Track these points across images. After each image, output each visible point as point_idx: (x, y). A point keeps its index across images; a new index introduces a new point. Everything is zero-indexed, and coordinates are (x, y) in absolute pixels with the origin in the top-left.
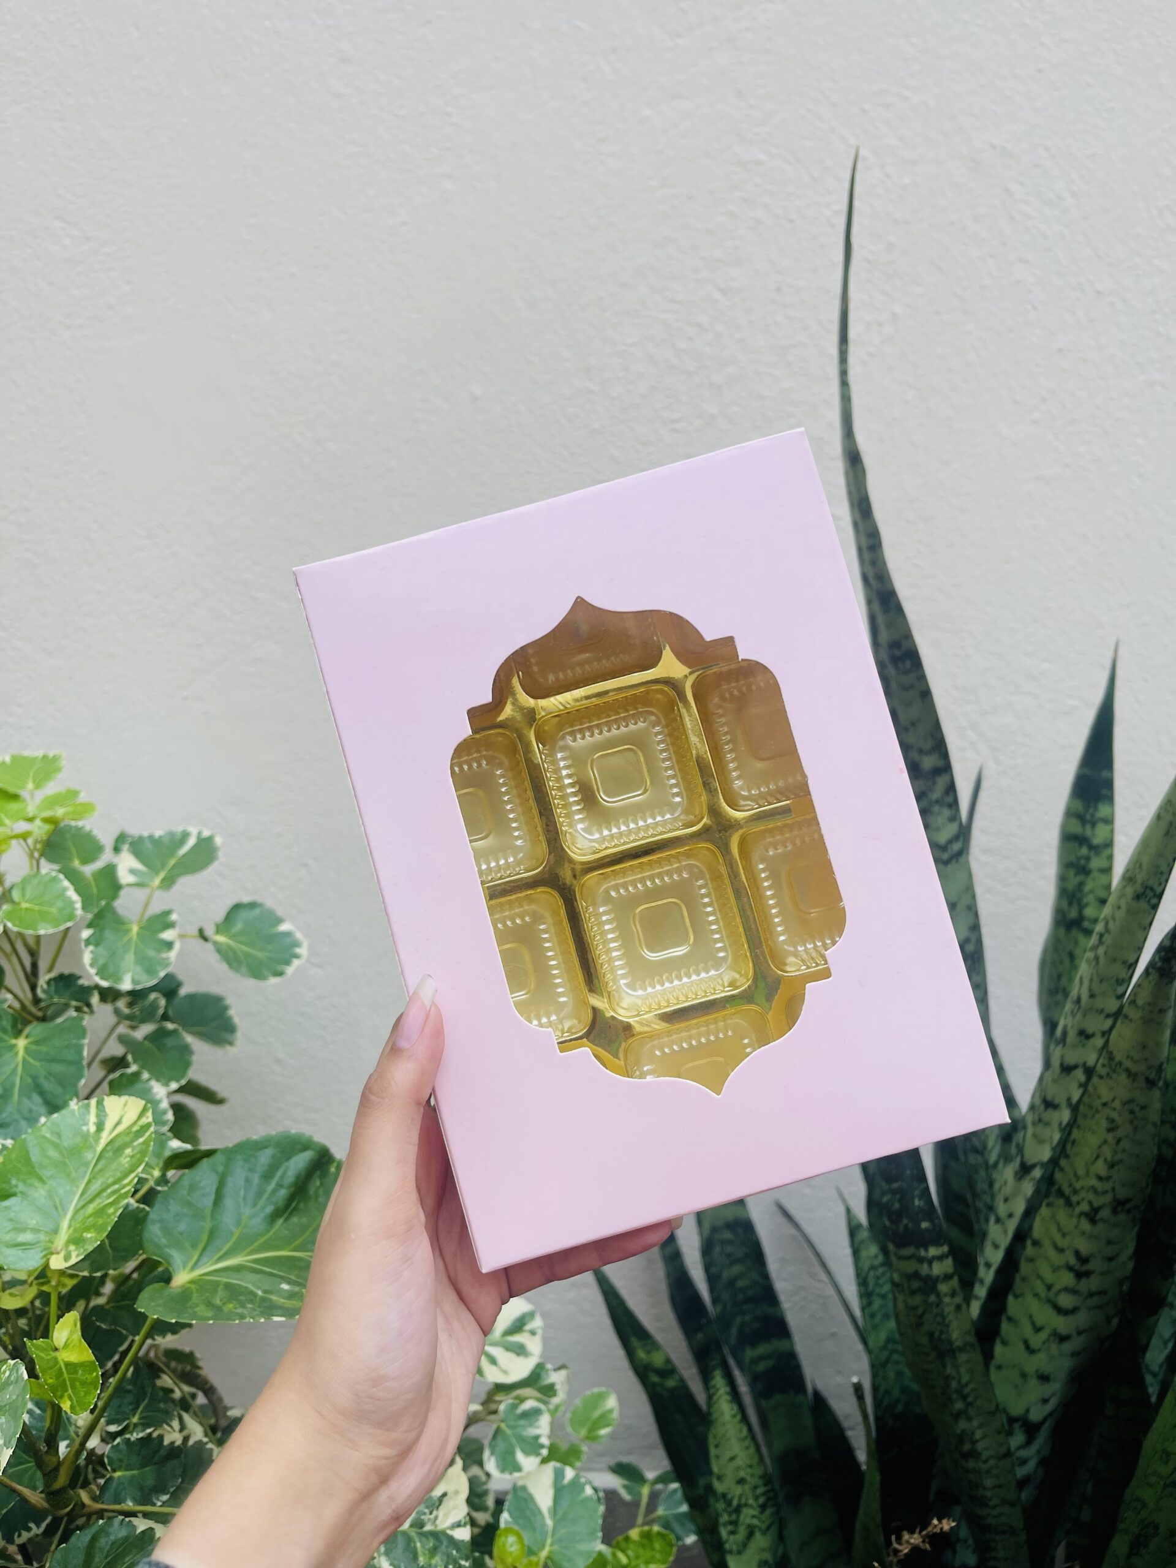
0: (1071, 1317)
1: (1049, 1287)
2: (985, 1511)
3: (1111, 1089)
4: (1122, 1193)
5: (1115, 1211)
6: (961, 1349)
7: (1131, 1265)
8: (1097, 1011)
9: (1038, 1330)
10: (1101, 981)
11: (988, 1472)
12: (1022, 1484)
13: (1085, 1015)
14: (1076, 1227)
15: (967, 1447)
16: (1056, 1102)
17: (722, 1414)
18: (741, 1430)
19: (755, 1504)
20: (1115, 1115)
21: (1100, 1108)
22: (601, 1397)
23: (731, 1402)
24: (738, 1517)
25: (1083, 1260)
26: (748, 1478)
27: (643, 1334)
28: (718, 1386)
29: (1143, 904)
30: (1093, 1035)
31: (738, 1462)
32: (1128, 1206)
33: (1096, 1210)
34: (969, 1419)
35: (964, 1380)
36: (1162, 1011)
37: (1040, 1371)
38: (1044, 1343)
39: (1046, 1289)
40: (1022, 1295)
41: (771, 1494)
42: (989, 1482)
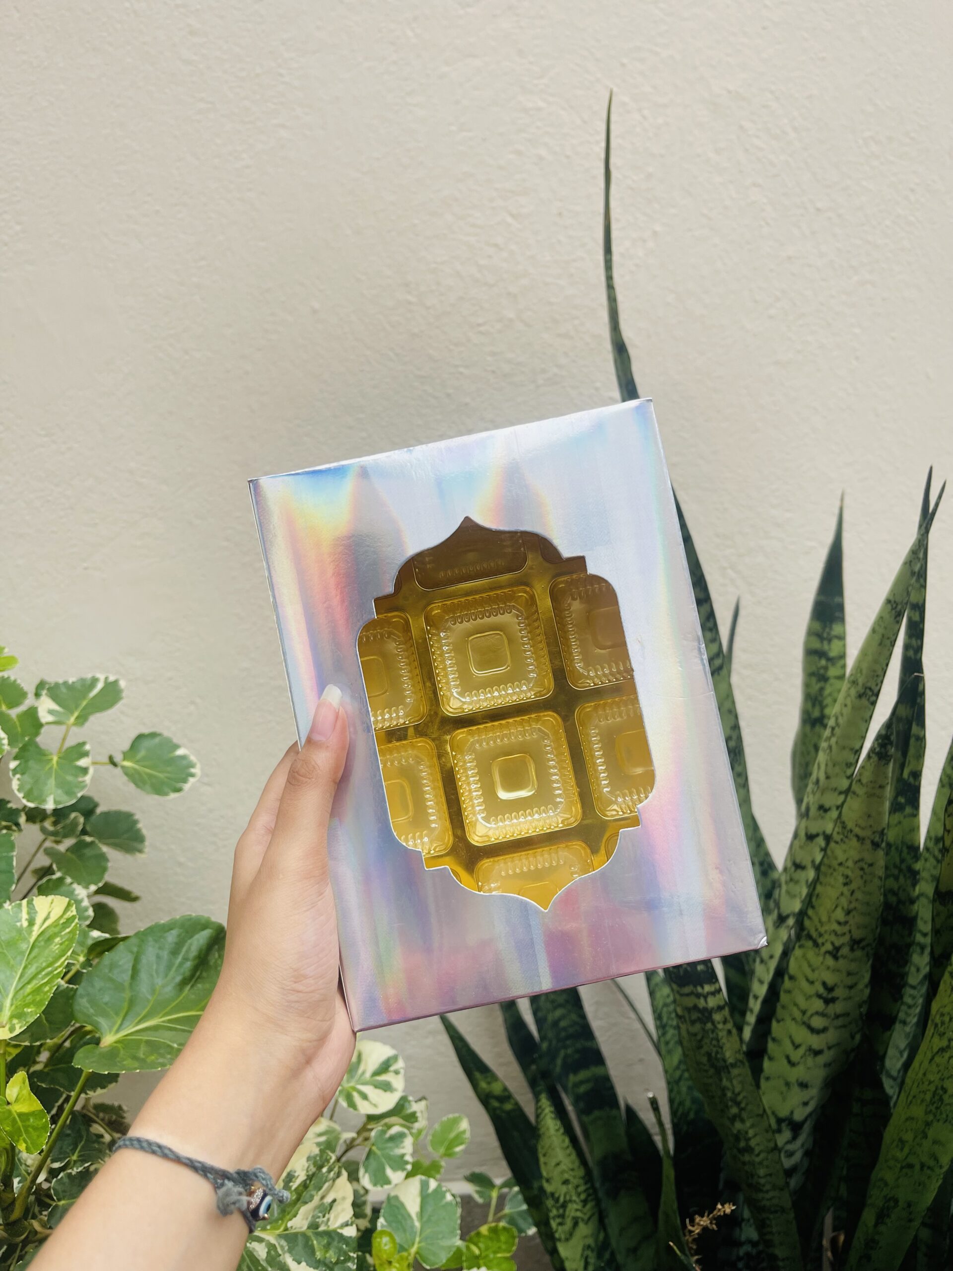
0: (822, 1036)
1: (804, 1013)
2: (760, 1195)
3: (845, 851)
4: (857, 934)
5: (852, 949)
6: (733, 1065)
7: (867, 991)
8: (832, 790)
9: (796, 1047)
10: (834, 765)
11: (761, 1163)
12: (789, 1173)
13: (822, 794)
14: (822, 963)
15: (742, 1144)
16: (803, 864)
17: (548, 1129)
18: (563, 1141)
19: (577, 1200)
20: (849, 873)
21: (837, 867)
22: (456, 1121)
23: (555, 1119)
24: (565, 1211)
25: (830, 989)
26: (572, 1179)
27: (484, 1069)
28: (544, 1106)
29: (864, 701)
30: (829, 809)
31: (563, 1167)
32: (862, 945)
33: (837, 949)
34: (743, 1121)
35: (737, 1090)
36: (881, 787)
37: (800, 1080)
38: (802, 1057)
39: (801, 1015)
40: (783, 1020)
41: (591, 1191)
42: (762, 1172)
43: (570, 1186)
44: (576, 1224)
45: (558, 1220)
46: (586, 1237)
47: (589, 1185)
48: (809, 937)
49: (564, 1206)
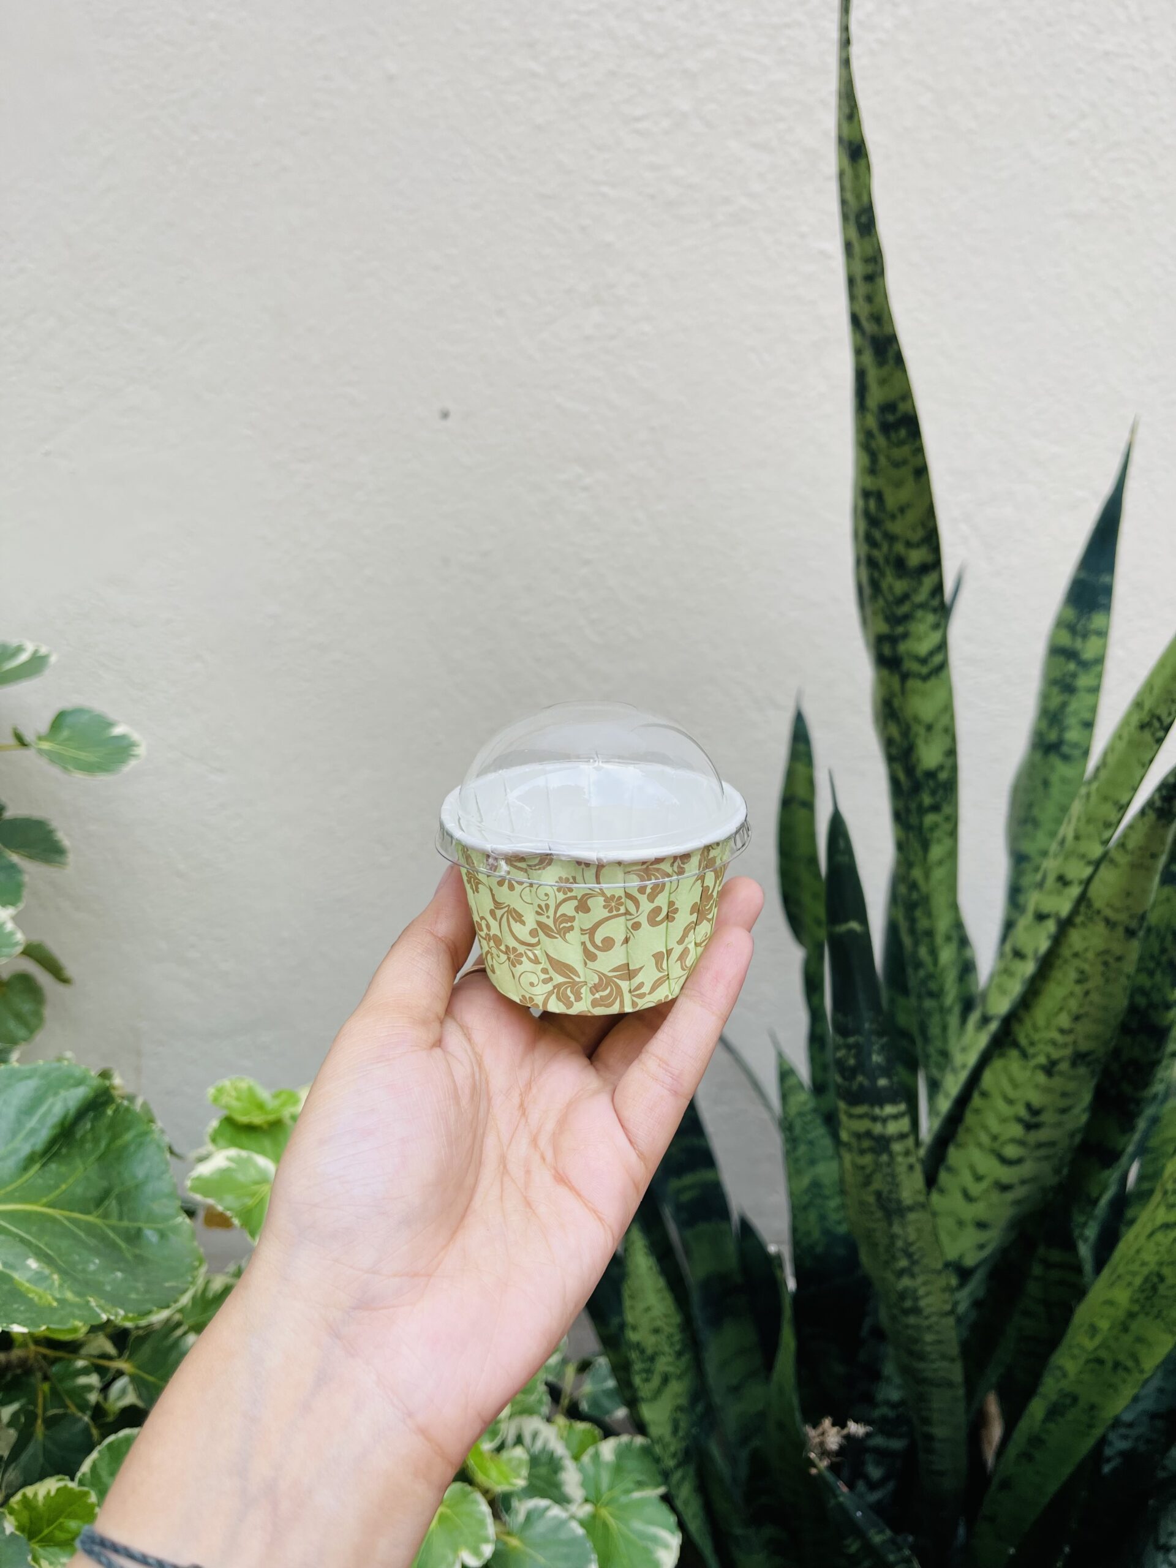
0: (1016, 1168)
1: (995, 1138)
2: (922, 1365)
3: (1084, 938)
4: (1084, 1046)
5: (1074, 1065)
6: (910, 1208)
7: (1084, 1118)
8: (1079, 856)
9: (979, 1178)
10: (1089, 821)
11: (929, 1328)
14: (1030, 1079)
16: (1024, 952)
17: (637, 1266)
18: (658, 1282)
19: (670, 1352)
20: (1086, 967)
21: (1071, 959)
23: (648, 1252)
24: (653, 1365)
25: (1035, 1112)
26: (664, 1327)
29: (1147, 736)
30: (1072, 882)
31: (654, 1312)
32: (1088, 1059)
33: (1054, 1063)
34: (913, 1276)
35: (911, 1239)
37: (977, 1220)
38: (984, 1192)
39: (990, 1141)
40: (964, 1145)
41: (688, 1341)
42: (929, 1338)
43: (662, 1335)
44: (666, 1380)
45: (644, 1375)
46: (678, 1396)
47: (685, 1334)
48: (1016, 1044)
49: (652, 1359)
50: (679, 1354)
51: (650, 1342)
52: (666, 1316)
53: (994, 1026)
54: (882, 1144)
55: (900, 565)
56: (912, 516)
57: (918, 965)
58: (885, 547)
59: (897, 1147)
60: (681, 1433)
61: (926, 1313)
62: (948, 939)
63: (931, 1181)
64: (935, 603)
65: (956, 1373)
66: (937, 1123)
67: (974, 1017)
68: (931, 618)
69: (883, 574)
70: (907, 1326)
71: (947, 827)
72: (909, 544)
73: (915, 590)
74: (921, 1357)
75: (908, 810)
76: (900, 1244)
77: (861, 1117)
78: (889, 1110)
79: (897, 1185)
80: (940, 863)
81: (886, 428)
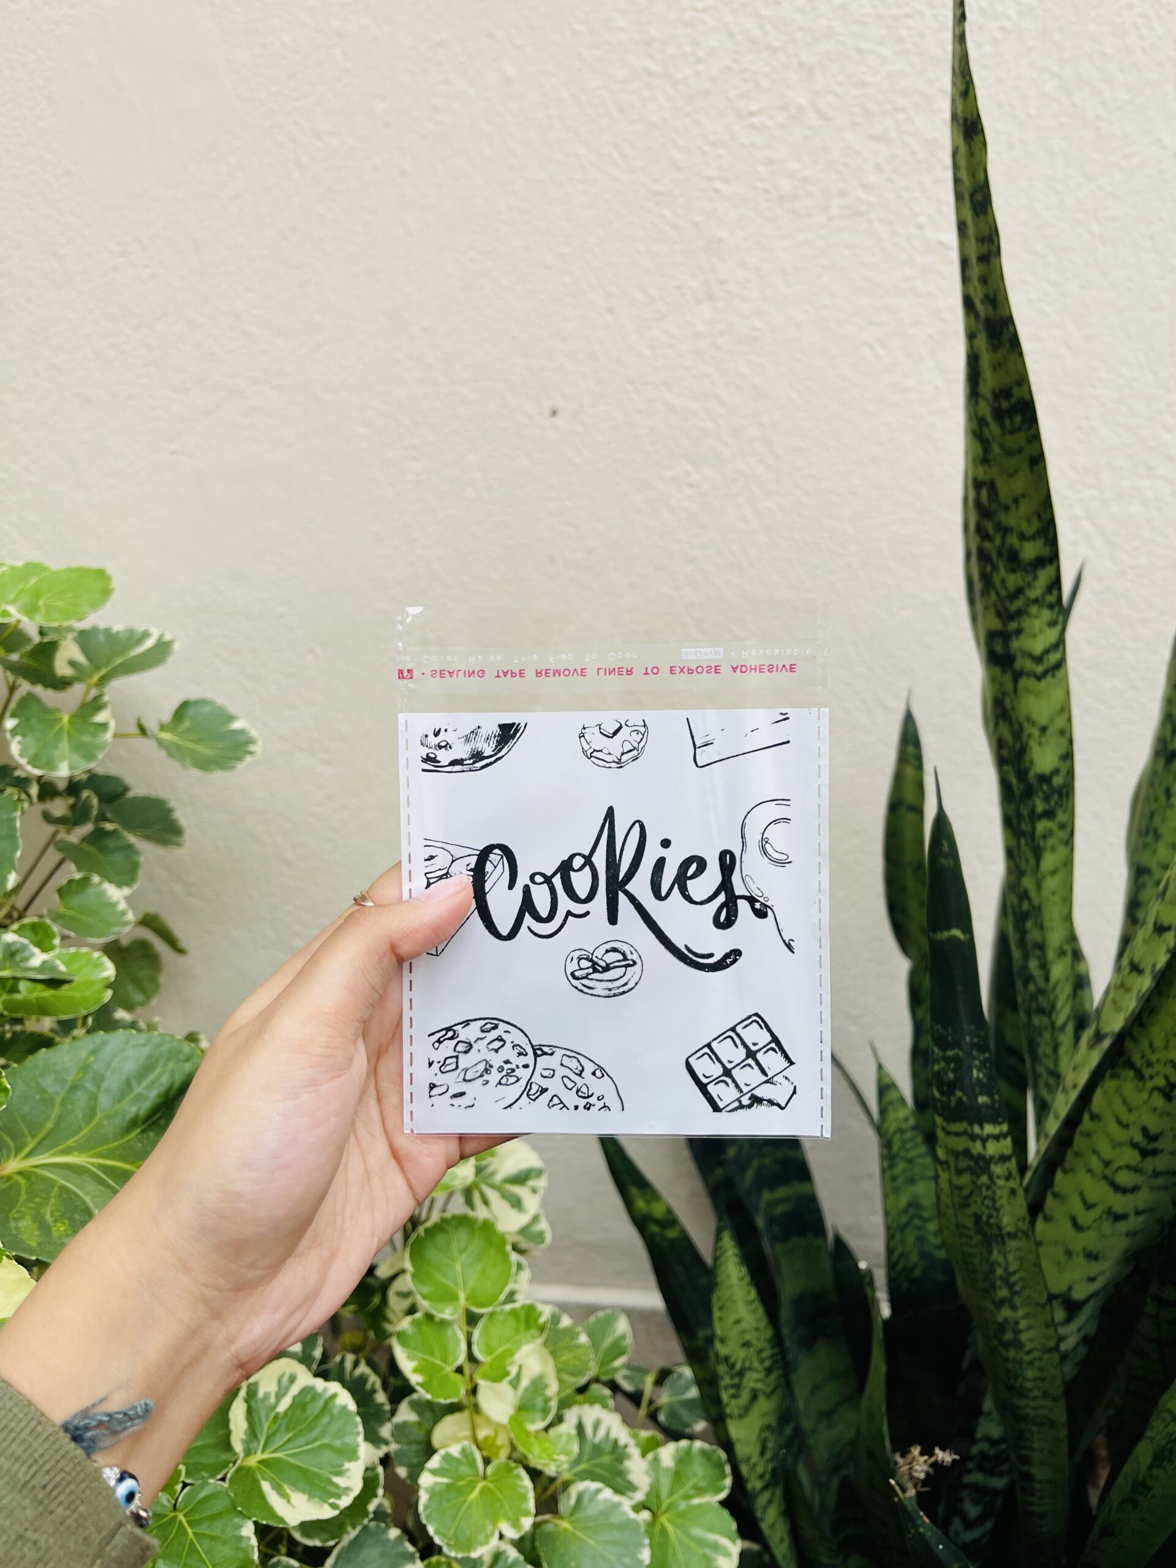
0: (1130, 1196)
1: (1107, 1164)
9: (1089, 1207)
11: (1030, 1363)
14: (1147, 1102)
16: (1141, 967)
17: (728, 1276)
18: (749, 1293)
19: (760, 1367)
24: (741, 1380)
25: (1151, 1137)
26: (754, 1342)
27: (643, 1184)
28: (727, 1247)
31: (744, 1325)
33: (1172, 1086)
35: (1012, 1268)
37: (1087, 1250)
38: (1095, 1221)
39: (1102, 1166)
40: (1073, 1170)
41: (778, 1357)
42: (1030, 1374)
43: (752, 1350)
44: (754, 1397)
45: (732, 1391)
46: (766, 1414)
47: (776, 1351)
48: (1131, 1065)
49: (741, 1374)
50: (769, 1371)
51: (739, 1355)
52: (757, 1329)
53: (1106, 1043)
54: (982, 1164)
55: (1013, 558)
56: (1025, 508)
57: (1028, 979)
58: (998, 541)
59: (997, 1169)
60: (768, 1455)
61: (1029, 1346)
62: (1062, 953)
63: (1035, 1209)
64: (1051, 598)
65: (1059, 1413)
66: (1044, 1145)
67: (1087, 1035)
68: (1047, 615)
69: (995, 568)
70: (1007, 1360)
71: (1062, 834)
72: (1022, 537)
73: (1029, 585)
74: (1022, 1393)
75: (1019, 815)
76: (999, 1272)
77: (958, 1134)
78: (989, 1129)
79: (998, 1211)
80: (1054, 873)
81: (999, 415)
